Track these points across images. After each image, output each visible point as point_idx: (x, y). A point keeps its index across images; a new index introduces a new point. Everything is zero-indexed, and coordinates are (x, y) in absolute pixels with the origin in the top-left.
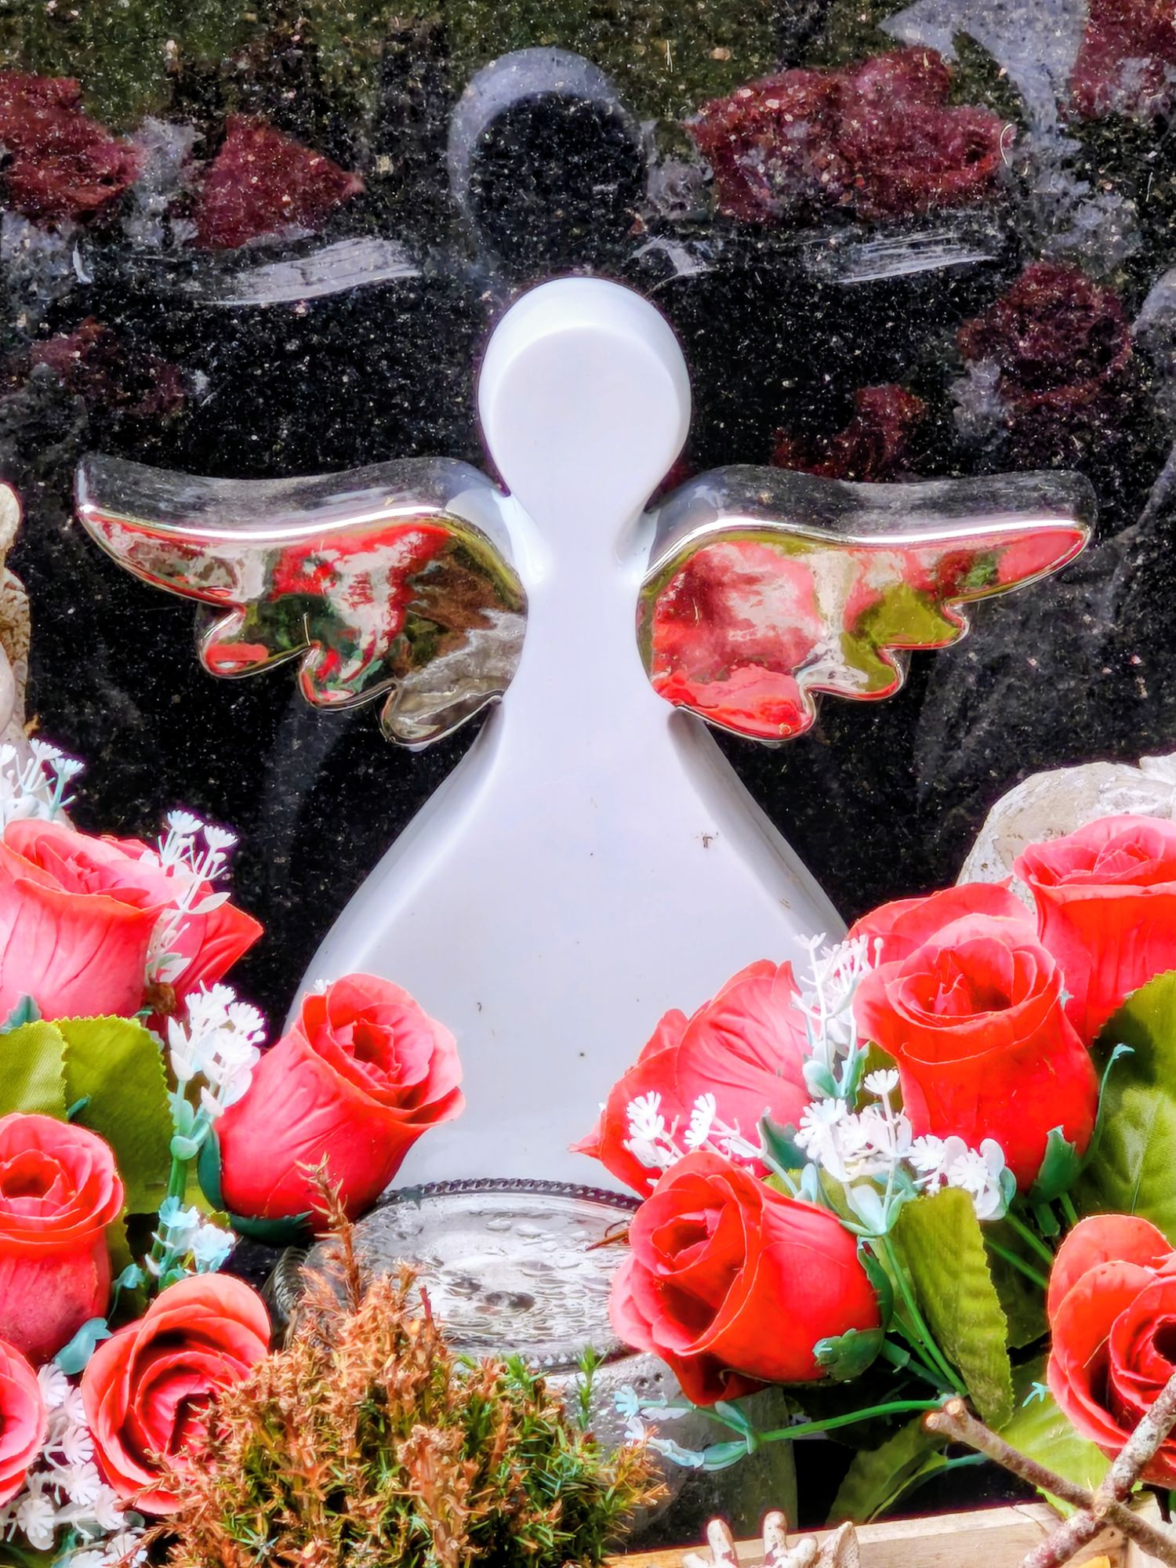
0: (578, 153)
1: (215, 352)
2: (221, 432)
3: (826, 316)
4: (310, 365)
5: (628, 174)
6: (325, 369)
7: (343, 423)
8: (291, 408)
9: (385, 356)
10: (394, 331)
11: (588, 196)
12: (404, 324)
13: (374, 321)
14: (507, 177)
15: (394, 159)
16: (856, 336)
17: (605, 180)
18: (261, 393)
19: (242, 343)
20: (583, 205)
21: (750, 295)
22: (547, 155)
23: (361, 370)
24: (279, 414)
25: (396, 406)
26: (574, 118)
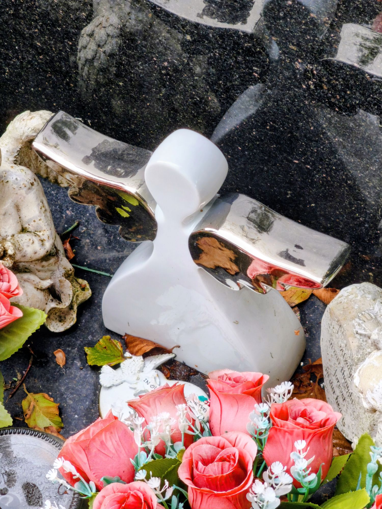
0: (248, 57)
1: (141, 65)
2: (145, 85)
3: (327, 127)
4: (170, 79)
5: (264, 68)
6: (174, 82)
7: (180, 96)
8: (165, 87)
9: (191, 85)
10: (194, 80)
11: (252, 69)
12: (196, 80)
13: (187, 75)
14: (227, 55)
15: (191, 37)
16: (336, 135)
17: (257, 67)
18: (155, 80)
19: (149, 66)
20: (251, 71)
21: (302, 112)
22: (238, 53)
23: (185, 86)
24: (161, 87)
25: (195, 98)
26: (246, 47)
